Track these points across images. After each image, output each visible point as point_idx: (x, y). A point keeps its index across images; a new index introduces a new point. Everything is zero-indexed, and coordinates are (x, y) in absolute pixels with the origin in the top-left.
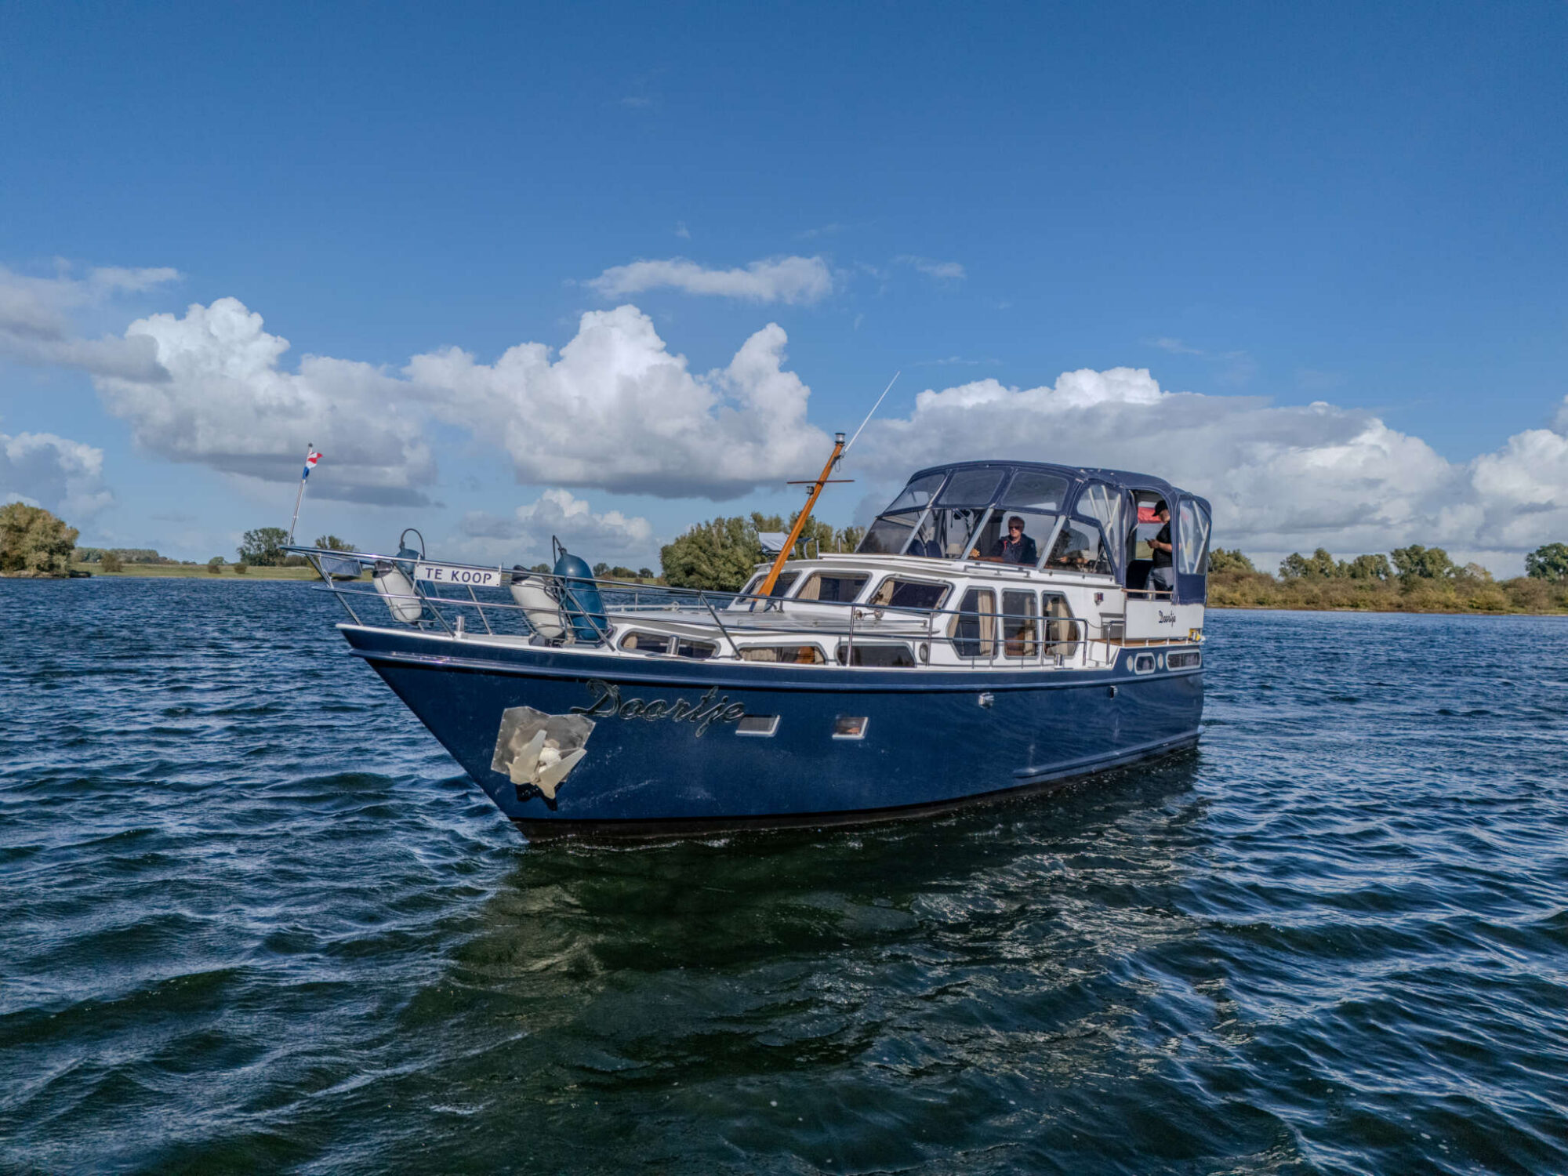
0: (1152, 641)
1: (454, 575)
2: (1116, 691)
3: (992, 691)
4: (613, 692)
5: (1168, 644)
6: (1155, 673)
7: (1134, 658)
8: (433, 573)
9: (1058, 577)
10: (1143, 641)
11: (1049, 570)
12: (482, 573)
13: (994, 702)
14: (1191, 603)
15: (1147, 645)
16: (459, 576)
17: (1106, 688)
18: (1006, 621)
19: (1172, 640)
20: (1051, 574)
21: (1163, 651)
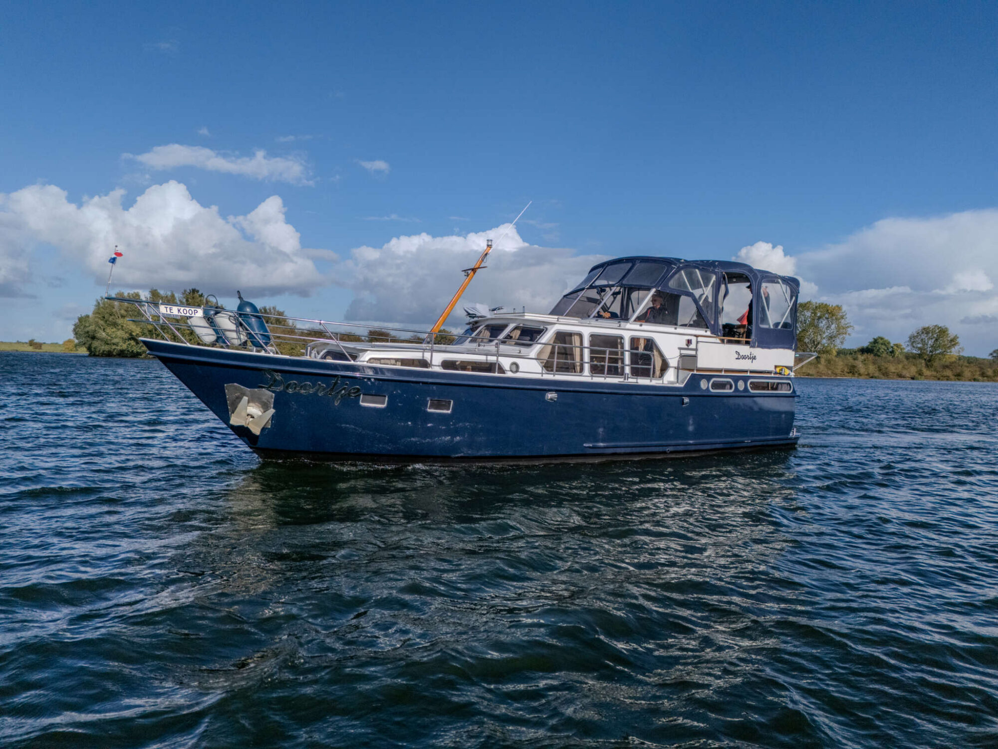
0: (727, 371)
1: (179, 311)
2: (686, 400)
3: (556, 391)
4: (278, 377)
5: (749, 374)
6: (734, 392)
7: (708, 381)
8: (168, 309)
9: (646, 327)
10: (720, 371)
11: (640, 323)
12: (193, 309)
13: (557, 398)
14: (777, 348)
15: (723, 374)
16: (181, 311)
17: (678, 398)
18: (592, 352)
19: (751, 372)
20: (641, 325)
21: (745, 379)
